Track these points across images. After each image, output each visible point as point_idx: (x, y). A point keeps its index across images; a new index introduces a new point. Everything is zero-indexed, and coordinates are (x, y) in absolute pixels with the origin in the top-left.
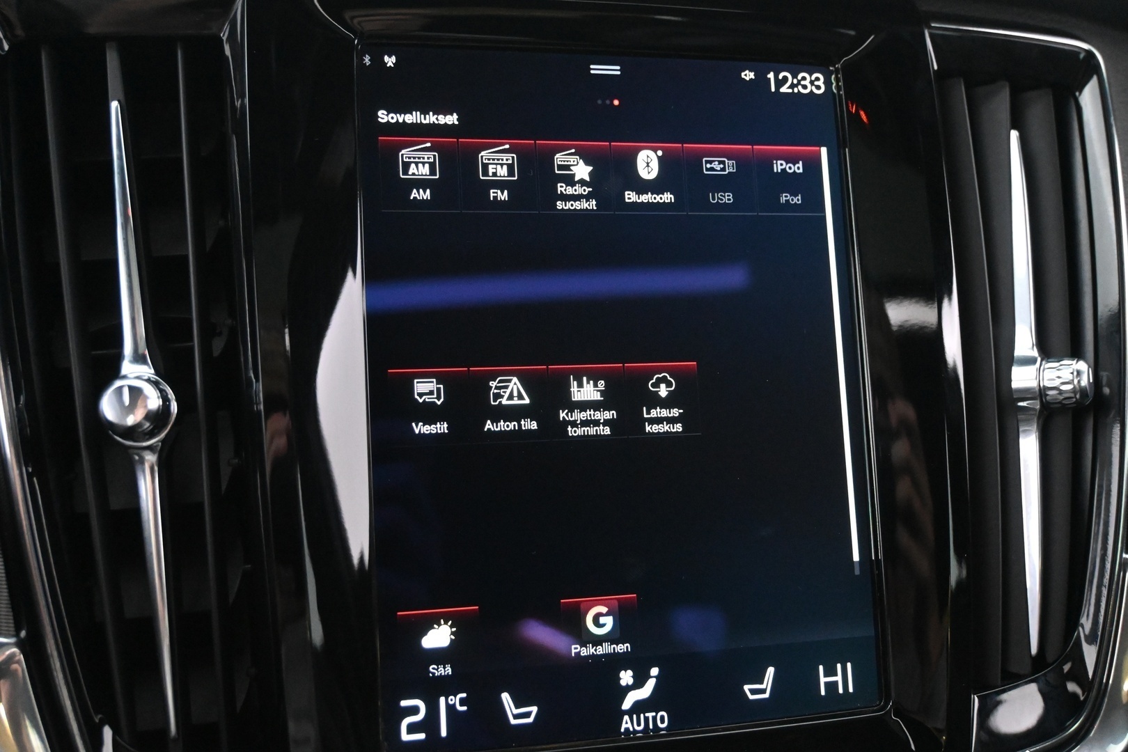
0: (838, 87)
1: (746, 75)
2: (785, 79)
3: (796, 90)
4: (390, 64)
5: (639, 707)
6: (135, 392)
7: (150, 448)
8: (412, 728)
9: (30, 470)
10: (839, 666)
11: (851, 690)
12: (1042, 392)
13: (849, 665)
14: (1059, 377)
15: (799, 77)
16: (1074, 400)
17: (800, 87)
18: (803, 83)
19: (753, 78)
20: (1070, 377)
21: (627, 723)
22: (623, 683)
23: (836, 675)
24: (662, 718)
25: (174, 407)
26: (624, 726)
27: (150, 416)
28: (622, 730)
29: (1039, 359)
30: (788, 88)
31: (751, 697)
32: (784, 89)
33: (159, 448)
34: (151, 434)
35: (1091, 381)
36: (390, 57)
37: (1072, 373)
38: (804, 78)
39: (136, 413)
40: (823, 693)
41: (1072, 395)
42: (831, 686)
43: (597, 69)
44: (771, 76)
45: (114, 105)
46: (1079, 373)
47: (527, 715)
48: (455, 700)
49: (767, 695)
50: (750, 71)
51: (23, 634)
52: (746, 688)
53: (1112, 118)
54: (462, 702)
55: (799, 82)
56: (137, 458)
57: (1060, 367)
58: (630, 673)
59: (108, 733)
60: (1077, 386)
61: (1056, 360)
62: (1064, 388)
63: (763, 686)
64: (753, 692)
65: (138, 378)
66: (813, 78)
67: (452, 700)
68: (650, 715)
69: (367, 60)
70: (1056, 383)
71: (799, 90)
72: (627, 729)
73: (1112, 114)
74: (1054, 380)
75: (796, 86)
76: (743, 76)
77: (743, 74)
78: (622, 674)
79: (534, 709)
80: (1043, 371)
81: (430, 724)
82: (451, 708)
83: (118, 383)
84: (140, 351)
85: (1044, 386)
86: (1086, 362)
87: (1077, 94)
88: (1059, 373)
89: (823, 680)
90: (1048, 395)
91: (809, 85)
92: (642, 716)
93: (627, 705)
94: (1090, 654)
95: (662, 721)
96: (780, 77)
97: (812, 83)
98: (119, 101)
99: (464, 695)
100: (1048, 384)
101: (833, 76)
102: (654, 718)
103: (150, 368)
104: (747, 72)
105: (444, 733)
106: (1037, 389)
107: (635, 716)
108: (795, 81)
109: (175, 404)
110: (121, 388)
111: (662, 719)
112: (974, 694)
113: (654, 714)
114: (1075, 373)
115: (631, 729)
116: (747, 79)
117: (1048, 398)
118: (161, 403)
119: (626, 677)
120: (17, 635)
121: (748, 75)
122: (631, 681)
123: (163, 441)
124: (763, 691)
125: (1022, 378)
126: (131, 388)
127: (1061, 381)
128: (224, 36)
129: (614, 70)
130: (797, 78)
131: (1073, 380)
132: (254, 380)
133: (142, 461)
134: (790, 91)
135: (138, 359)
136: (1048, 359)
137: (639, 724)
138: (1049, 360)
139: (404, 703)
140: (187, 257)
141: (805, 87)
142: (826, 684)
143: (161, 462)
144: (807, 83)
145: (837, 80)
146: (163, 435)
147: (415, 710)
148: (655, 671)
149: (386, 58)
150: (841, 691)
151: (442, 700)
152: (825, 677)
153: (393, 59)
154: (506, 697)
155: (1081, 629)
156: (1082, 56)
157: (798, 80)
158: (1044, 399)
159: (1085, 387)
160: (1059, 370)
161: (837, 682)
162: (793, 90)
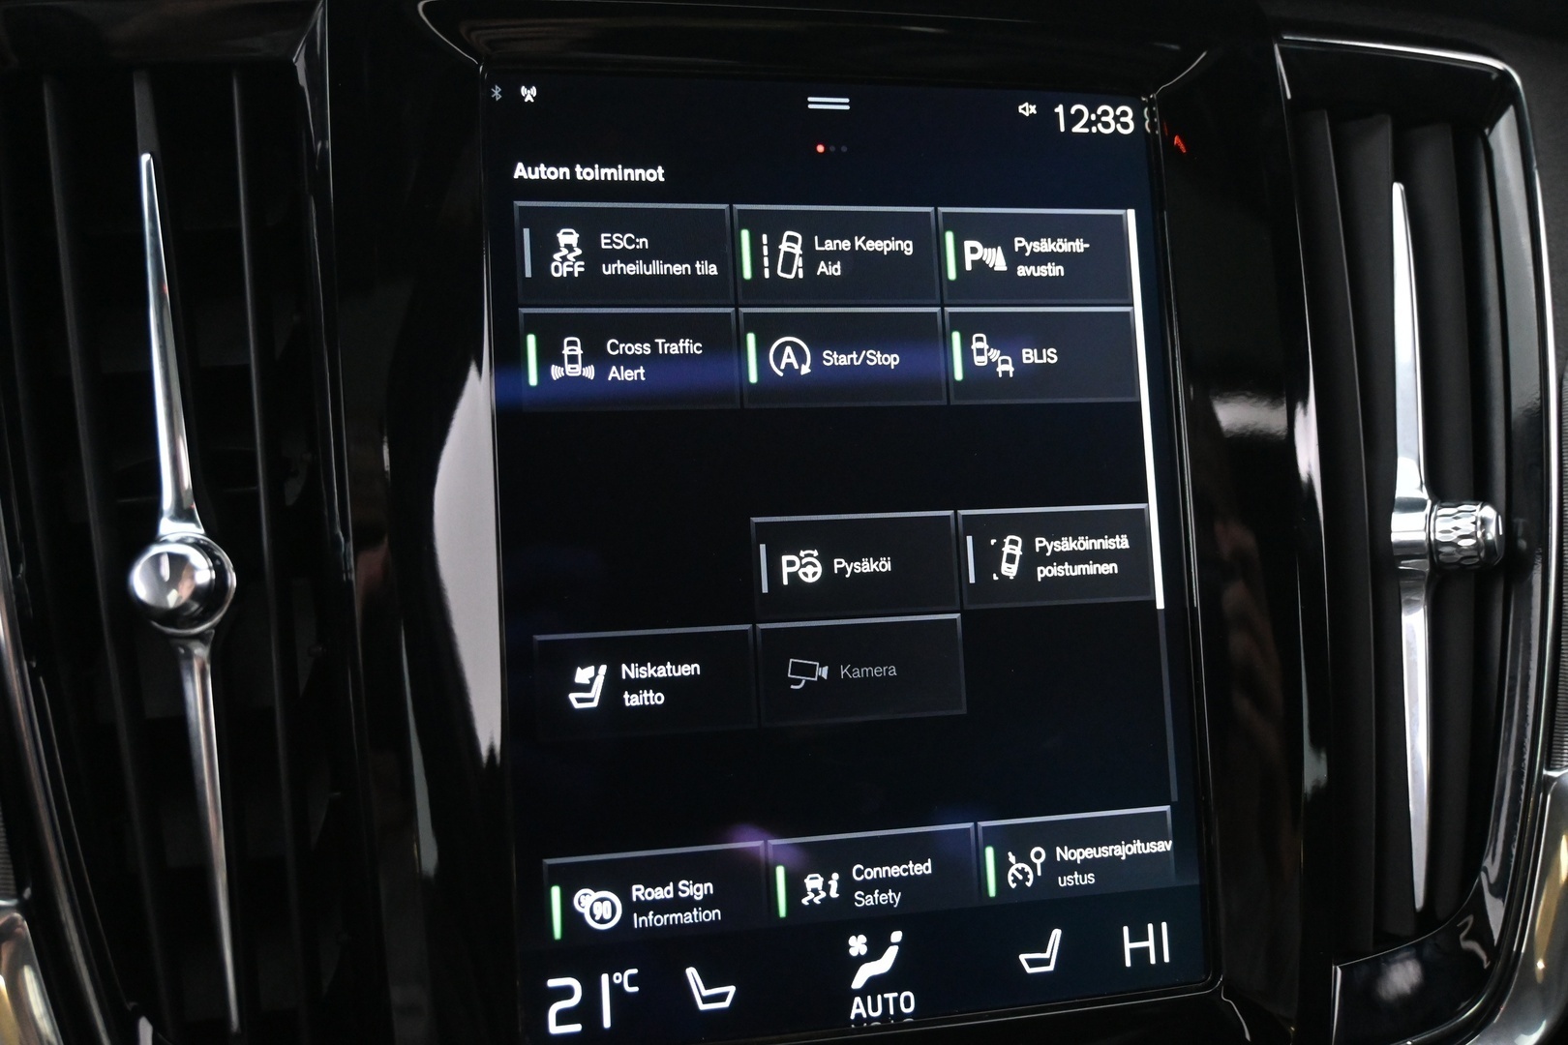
0: (1152, 125)
1: (1024, 109)
2: (1080, 113)
3: (1094, 130)
4: (529, 98)
5: (875, 985)
6: (178, 562)
7: (200, 637)
8: (564, 1017)
9: (34, 665)
10: (1150, 927)
11: (1167, 959)
12: (1432, 549)
13: (1164, 925)
14: (1456, 529)
15: (1099, 112)
16: (1477, 560)
17: (1100, 125)
18: (1104, 119)
19: (1035, 112)
20: (1472, 528)
21: (858, 1007)
22: (853, 952)
23: (1147, 939)
24: (907, 999)
25: (232, 579)
26: (854, 1012)
27: (199, 594)
28: (852, 1017)
29: (1429, 503)
30: (1083, 127)
31: (1030, 970)
32: (1077, 129)
33: (212, 638)
34: (201, 620)
35: (1501, 533)
36: (529, 88)
37: (1475, 523)
38: (1105, 113)
39: (180, 586)
40: (1128, 963)
41: (1475, 554)
42: (1140, 955)
43: (817, 103)
44: (1060, 109)
45: (145, 158)
46: (1484, 522)
47: (722, 997)
48: (623, 978)
49: (1051, 968)
50: (1031, 103)
51: (27, 893)
52: (1023, 957)
53: (1535, 165)
54: (632, 981)
55: (1098, 118)
56: (182, 651)
57: (1458, 515)
58: (863, 938)
59: (145, 1028)
60: (1482, 541)
61: (1453, 504)
62: (1464, 543)
63: (1046, 955)
64: (1032, 963)
65: (181, 541)
66: (1118, 113)
67: (617, 978)
68: (891, 996)
69: (497, 93)
70: (1452, 537)
71: (1098, 129)
72: (859, 1016)
73: (1534, 158)
74: (1449, 532)
75: (1095, 123)
76: (1021, 111)
77: (1020, 107)
78: (852, 940)
79: (731, 990)
80: (1435, 519)
81: (588, 1011)
82: (616, 990)
83: (155, 550)
84: (185, 506)
85: (1435, 540)
86: (1494, 504)
87: (1487, 131)
88: (1456, 523)
89: (1128, 946)
90: (1441, 552)
91: (1112, 123)
92: (879, 997)
93: (858, 983)
94: (1495, 911)
95: (907, 1005)
96: (1073, 111)
97: (1116, 119)
98: (152, 155)
99: (635, 971)
100: (1440, 537)
101: (1146, 110)
102: (896, 1001)
103: (198, 526)
104: (1026, 104)
105: (607, 1023)
106: (1426, 544)
107: (869, 998)
108: (1093, 117)
109: (234, 575)
110: (158, 556)
111: (906, 1001)
112: (1336, 965)
113: (896, 994)
114: (1479, 523)
115: (865, 1016)
116: (1027, 114)
117: (1441, 557)
118: (214, 576)
119: (858, 945)
120: (19, 895)
121: (1028, 109)
122: (864, 950)
123: (217, 627)
124: (1046, 962)
125: (1405, 528)
126: (173, 557)
127: (1460, 533)
128: (298, 60)
129: (840, 104)
130: (1096, 113)
131: (1476, 532)
132: (342, 539)
133: (189, 656)
134: (1086, 130)
135: (182, 514)
136: (1443, 502)
137: (875, 1009)
138: (1444, 504)
139: (552, 983)
140: (247, 368)
141: (1107, 125)
142: (1132, 951)
143: (214, 657)
144: (1109, 119)
145: (1151, 114)
146: (217, 618)
147: (567, 992)
148: (897, 936)
149: (523, 91)
150: (1153, 961)
151: (605, 978)
152: (1130, 942)
153: (534, 91)
154: (691, 973)
155: (1483, 874)
156: (1494, 76)
157: (1097, 115)
158: (1435, 559)
159: (1493, 541)
160: (1456, 518)
161: (1147, 949)
162: (1090, 130)
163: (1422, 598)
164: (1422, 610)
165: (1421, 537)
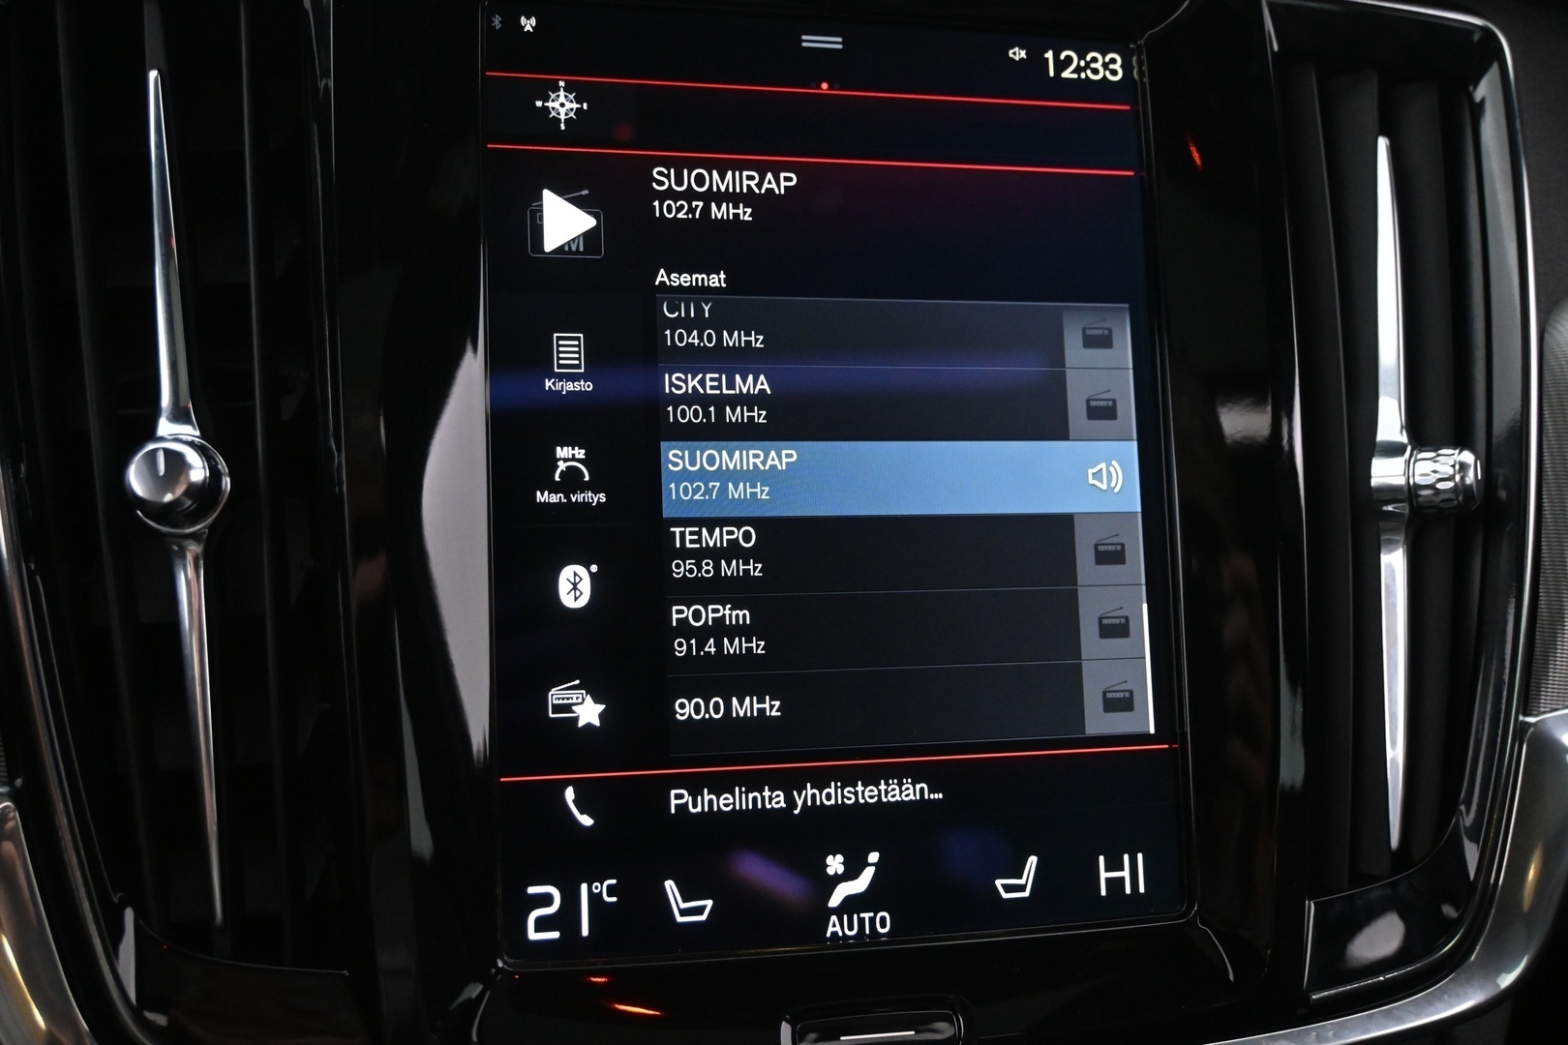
0: (1141, 73)
1: (1014, 53)
2: (1069, 59)
3: (1083, 76)
4: (528, 28)
5: (851, 904)
6: (175, 461)
7: (194, 536)
8: (542, 924)
9: (32, 565)
10: (1126, 857)
11: (1142, 890)
12: (1411, 492)
13: (1140, 856)
14: (1435, 472)
15: (1088, 58)
16: (1456, 502)
17: (1089, 72)
18: (1093, 65)
19: (1025, 57)
20: (1451, 471)
21: (834, 925)
22: (830, 871)
23: (1123, 870)
24: (883, 919)
25: (227, 483)
26: (830, 929)
27: (193, 490)
28: (828, 935)
29: (1409, 448)
30: (1073, 72)
31: (1005, 896)
32: (1066, 74)
33: (205, 537)
34: (194, 517)
35: (1479, 477)
36: (528, 18)
37: (1453, 466)
38: (1095, 60)
39: (174, 487)
40: (1103, 893)
41: (1453, 496)
42: (1115, 885)
43: (810, 41)
44: (1049, 55)
45: (153, 74)
46: (1463, 467)
47: (699, 911)
48: (602, 888)
49: (1026, 894)
50: (1021, 48)
51: (19, 782)
52: (999, 883)
54: (611, 891)
55: (1088, 64)
56: (176, 548)
57: (1438, 459)
58: (840, 858)
59: (129, 915)
60: (1460, 485)
61: (1433, 449)
62: (1440, 486)
63: (1021, 882)
64: (1008, 888)
66: (1107, 59)
67: (596, 888)
68: (867, 916)
69: (497, 21)
70: (1430, 480)
71: (1086, 75)
72: (834, 934)
73: (1517, 115)
74: (1428, 475)
75: (1084, 69)
76: (1011, 55)
77: (1011, 52)
78: (830, 859)
79: (709, 903)
80: (1414, 463)
81: (566, 918)
82: (595, 899)
83: (151, 446)
84: (182, 404)
85: (1415, 483)
86: (1473, 450)
87: (1471, 88)
88: (1436, 466)
89: (1104, 875)
90: (1420, 496)
91: (1101, 70)
92: (855, 916)
93: (835, 901)
94: (1472, 853)
95: (883, 925)
96: (1062, 57)
97: (1105, 66)
98: (160, 72)
99: (614, 881)
100: (1420, 480)
101: (1134, 59)
102: (872, 920)
103: (195, 429)
104: (1017, 49)
105: (585, 932)
106: (1406, 489)
107: (845, 917)
108: (1082, 63)
109: (228, 480)
110: (155, 451)
111: (883, 922)
112: (1309, 900)
113: (872, 914)
114: (1457, 467)
115: (840, 934)
116: (1017, 58)
117: (1420, 499)
118: (208, 474)
119: (835, 864)
120: (10, 783)
121: (1018, 54)
122: (841, 870)
123: (211, 527)
124: (1022, 888)
125: (1385, 472)
126: (168, 452)
127: (1439, 476)
129: (834, 43)
130: (1084, 59)
131: (1454, 476)
132: (336, 454)
133: (182, 552)
134: (1075, 76)
135: (179, 415)
136: (1422, 447)
137: (851, 928)
138: (1424, 449)
139: (532, 890)
140: (247, 286)
141: (1095, 71)
142: (1108, 880)
143: (208, 555)
144: (1098, 65)
145: (1140, 63)
146: (210, 521)
147: (547, 900)
148: (874, 857)
149: (523, 20)
150: (1128, 891)
151: (584, 887)
152: (1106, 871)
153: (533, 21)
154: (670, 885)
155: (1459, 816)
156: (1476, 37)
157: (1086, 62)
158: (1414, 502)
159: (1471, 486)
160: (1435, 462)
161: (1123, 878)
162: (1079, 76)
163: (1401, 538)
164: (1401, 550)
165: (1401, 481)
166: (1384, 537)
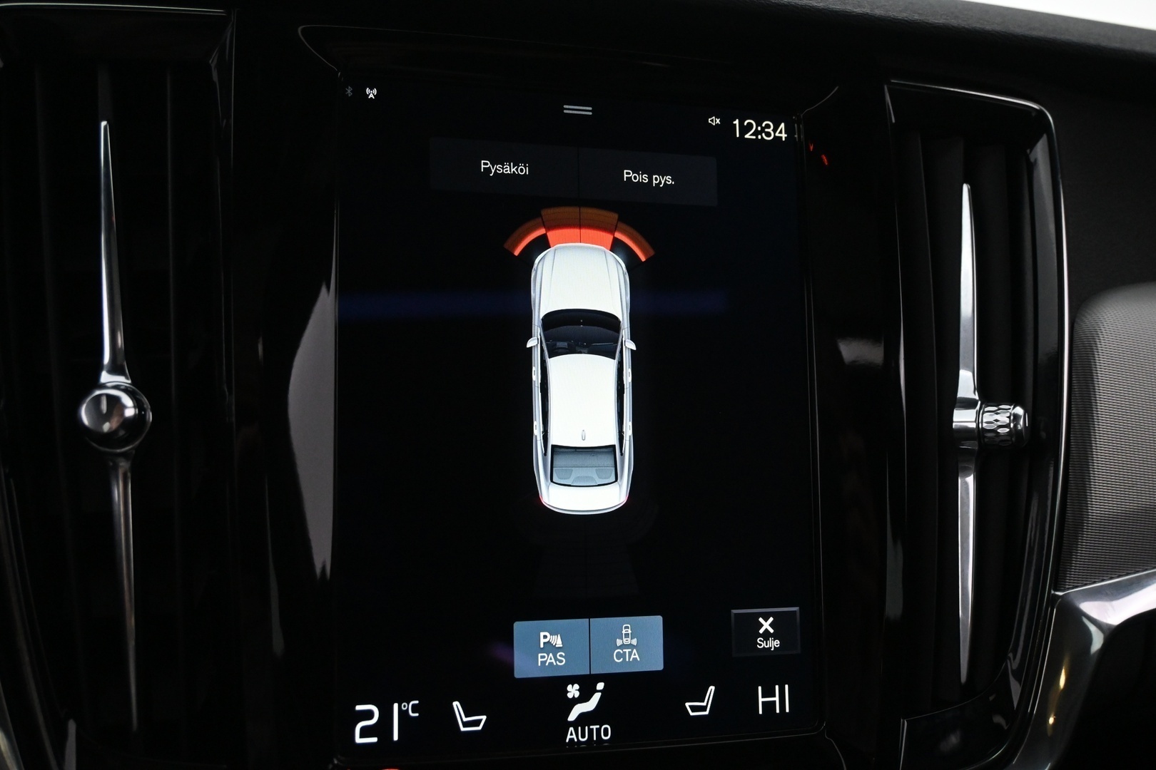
0: (800, 136)
1: (712, 121)
2: (750, 125)
3: (759, 137)
4: (371, 96)
5: (584, 719)
6: (114, 402)
7: (123, 455)
8: (366, 732)
9: (7, 471)
10: (777, 687)
11: (787, 710)
12: (979, 434)
13: (787, 687)
14: (997, 421)
15: (763, 125)
16: (1010, 443)
17: (763, 134)
18: (766, 130)
19: (719, 123)
20: (1007, 421)
21: (571, 734)
22: (570, 696)
23: (775, 696)
24: (606, 730)
25: (150, 416)
26: (569, 737)
27: (127, 423)
28: (567, 741)
29: (979, 403)
30: (751, 135)
31: (692, 714)
32: (747, 136)
33: (132, 456)
34: (125, 442)
35: (1027, 425)
36: (371, 89)
37: (1009, 417)
38: (768, 126)
39: (112, 421)
40: (761, 712)
41: (1008, 438)
42: (769, 706)
43: (570, 109)
44: (737, 122)
45: (104, 124)
46: (1016, 417)
47: (477, 723)
48: (409, 706)
49: (707, 713)
50: (717, 117)
52: (687, 705)
53: (1059, 176)
54: (415, 709)
55: (763, 129)
56: (111, 464)
57: (998, 411)
58: (577, 687)
59: (72, 727)
60: (1013, 430)
61: (995, 404)
62: (1000, 430)
63: (704, 704)
64: (694, 709)
65: (116, 387)
67: (405, 706)
68: (595, 727)
69: (349, 91)
70: (993, 427)
71: (762, 137)
72: (572, 740)
73: (1059, 171)
74: (992, 423)
75: (760, 133)
76: (710, 122)
77: (710, 119)
78: (569, 688)
79: (484, 718)
80: (983, 414)
82: (403, 714)
83: (98, 392)
84: (119, 363)
85: (982, 428)
86: (1023, 407)
87: (1028, 151)
88: (997, 417)
89: (761, 700)
90: (986, 437)
91: (772, 133)
92: (587, 727)
93: (572, 717)
94: (1016, 688)
95: (606, 734)
96: (745, 124)
98: (108, 122)
99: (417, 702)
100: (986, 426)
101: (796, 125)
102: (598, 731)
103: (127, 378)
104: (714, 118)
105: (396, 737)
106: (976, 431)
107: (580, 728)
108: (759, 128)
109: (151, 414)
110: (100, 395)
111: (606, 732)
112: (904, 719)
113: (598, 726)
114: (1012, 418)
115: (576, 740)
116: (714, 124)
117: (986, 439)
118: (137, 412)
119: (573, 691)
121: (715, 121)
122: (577, 694)
123: (136, 449)
124: (704, 709)
125: (963, 418)
126: (109, 397)
127: (999, 423)
128: (213, 62)
129: (586, 111)
130: (761, 125)
131: (1009, 424)
132: (227, 393)
133: (116, 467)
134: (754, 137)
135: (115, 369)
136: (988, 402)
137: (583, 736)
138: (989, 404)
139: (359, 708)
140: (167, 272)
141: (768, 134)
142: (763, 702)
143: (133, 469)
144: (770, 130)
145: (799, 129)
146: (137, 443)
147: (369, 715)
148: (600, 686)
149: (368, 91)
150: (778, 711)
151: (396, 706)
152: (763, 697)
153: (375, 91)
154: (456, 705)
155: (1008, 661)
156: (1034, 114)
157: (762, 128)
158: (982, 441)
159: (1021, 430)
160: (997, 414)
161: (775, 702)
162: (757, 137)
163: (972, 466)
164: (972, 476)
165: (973, 425)
166: (960, 465)
